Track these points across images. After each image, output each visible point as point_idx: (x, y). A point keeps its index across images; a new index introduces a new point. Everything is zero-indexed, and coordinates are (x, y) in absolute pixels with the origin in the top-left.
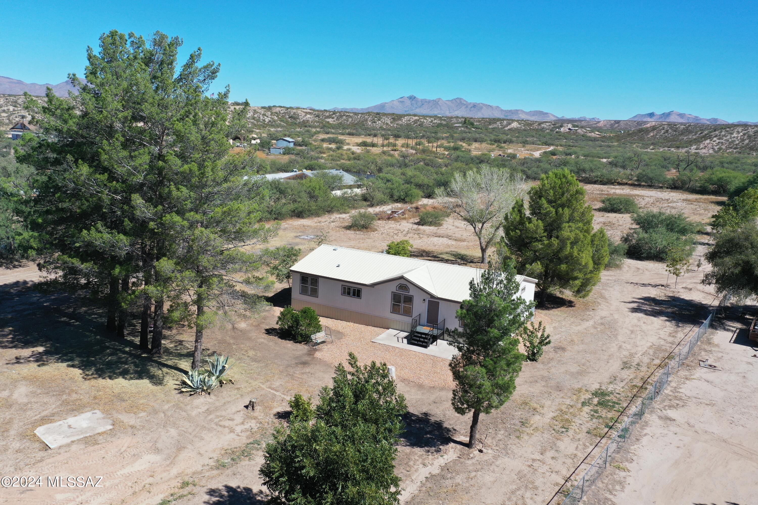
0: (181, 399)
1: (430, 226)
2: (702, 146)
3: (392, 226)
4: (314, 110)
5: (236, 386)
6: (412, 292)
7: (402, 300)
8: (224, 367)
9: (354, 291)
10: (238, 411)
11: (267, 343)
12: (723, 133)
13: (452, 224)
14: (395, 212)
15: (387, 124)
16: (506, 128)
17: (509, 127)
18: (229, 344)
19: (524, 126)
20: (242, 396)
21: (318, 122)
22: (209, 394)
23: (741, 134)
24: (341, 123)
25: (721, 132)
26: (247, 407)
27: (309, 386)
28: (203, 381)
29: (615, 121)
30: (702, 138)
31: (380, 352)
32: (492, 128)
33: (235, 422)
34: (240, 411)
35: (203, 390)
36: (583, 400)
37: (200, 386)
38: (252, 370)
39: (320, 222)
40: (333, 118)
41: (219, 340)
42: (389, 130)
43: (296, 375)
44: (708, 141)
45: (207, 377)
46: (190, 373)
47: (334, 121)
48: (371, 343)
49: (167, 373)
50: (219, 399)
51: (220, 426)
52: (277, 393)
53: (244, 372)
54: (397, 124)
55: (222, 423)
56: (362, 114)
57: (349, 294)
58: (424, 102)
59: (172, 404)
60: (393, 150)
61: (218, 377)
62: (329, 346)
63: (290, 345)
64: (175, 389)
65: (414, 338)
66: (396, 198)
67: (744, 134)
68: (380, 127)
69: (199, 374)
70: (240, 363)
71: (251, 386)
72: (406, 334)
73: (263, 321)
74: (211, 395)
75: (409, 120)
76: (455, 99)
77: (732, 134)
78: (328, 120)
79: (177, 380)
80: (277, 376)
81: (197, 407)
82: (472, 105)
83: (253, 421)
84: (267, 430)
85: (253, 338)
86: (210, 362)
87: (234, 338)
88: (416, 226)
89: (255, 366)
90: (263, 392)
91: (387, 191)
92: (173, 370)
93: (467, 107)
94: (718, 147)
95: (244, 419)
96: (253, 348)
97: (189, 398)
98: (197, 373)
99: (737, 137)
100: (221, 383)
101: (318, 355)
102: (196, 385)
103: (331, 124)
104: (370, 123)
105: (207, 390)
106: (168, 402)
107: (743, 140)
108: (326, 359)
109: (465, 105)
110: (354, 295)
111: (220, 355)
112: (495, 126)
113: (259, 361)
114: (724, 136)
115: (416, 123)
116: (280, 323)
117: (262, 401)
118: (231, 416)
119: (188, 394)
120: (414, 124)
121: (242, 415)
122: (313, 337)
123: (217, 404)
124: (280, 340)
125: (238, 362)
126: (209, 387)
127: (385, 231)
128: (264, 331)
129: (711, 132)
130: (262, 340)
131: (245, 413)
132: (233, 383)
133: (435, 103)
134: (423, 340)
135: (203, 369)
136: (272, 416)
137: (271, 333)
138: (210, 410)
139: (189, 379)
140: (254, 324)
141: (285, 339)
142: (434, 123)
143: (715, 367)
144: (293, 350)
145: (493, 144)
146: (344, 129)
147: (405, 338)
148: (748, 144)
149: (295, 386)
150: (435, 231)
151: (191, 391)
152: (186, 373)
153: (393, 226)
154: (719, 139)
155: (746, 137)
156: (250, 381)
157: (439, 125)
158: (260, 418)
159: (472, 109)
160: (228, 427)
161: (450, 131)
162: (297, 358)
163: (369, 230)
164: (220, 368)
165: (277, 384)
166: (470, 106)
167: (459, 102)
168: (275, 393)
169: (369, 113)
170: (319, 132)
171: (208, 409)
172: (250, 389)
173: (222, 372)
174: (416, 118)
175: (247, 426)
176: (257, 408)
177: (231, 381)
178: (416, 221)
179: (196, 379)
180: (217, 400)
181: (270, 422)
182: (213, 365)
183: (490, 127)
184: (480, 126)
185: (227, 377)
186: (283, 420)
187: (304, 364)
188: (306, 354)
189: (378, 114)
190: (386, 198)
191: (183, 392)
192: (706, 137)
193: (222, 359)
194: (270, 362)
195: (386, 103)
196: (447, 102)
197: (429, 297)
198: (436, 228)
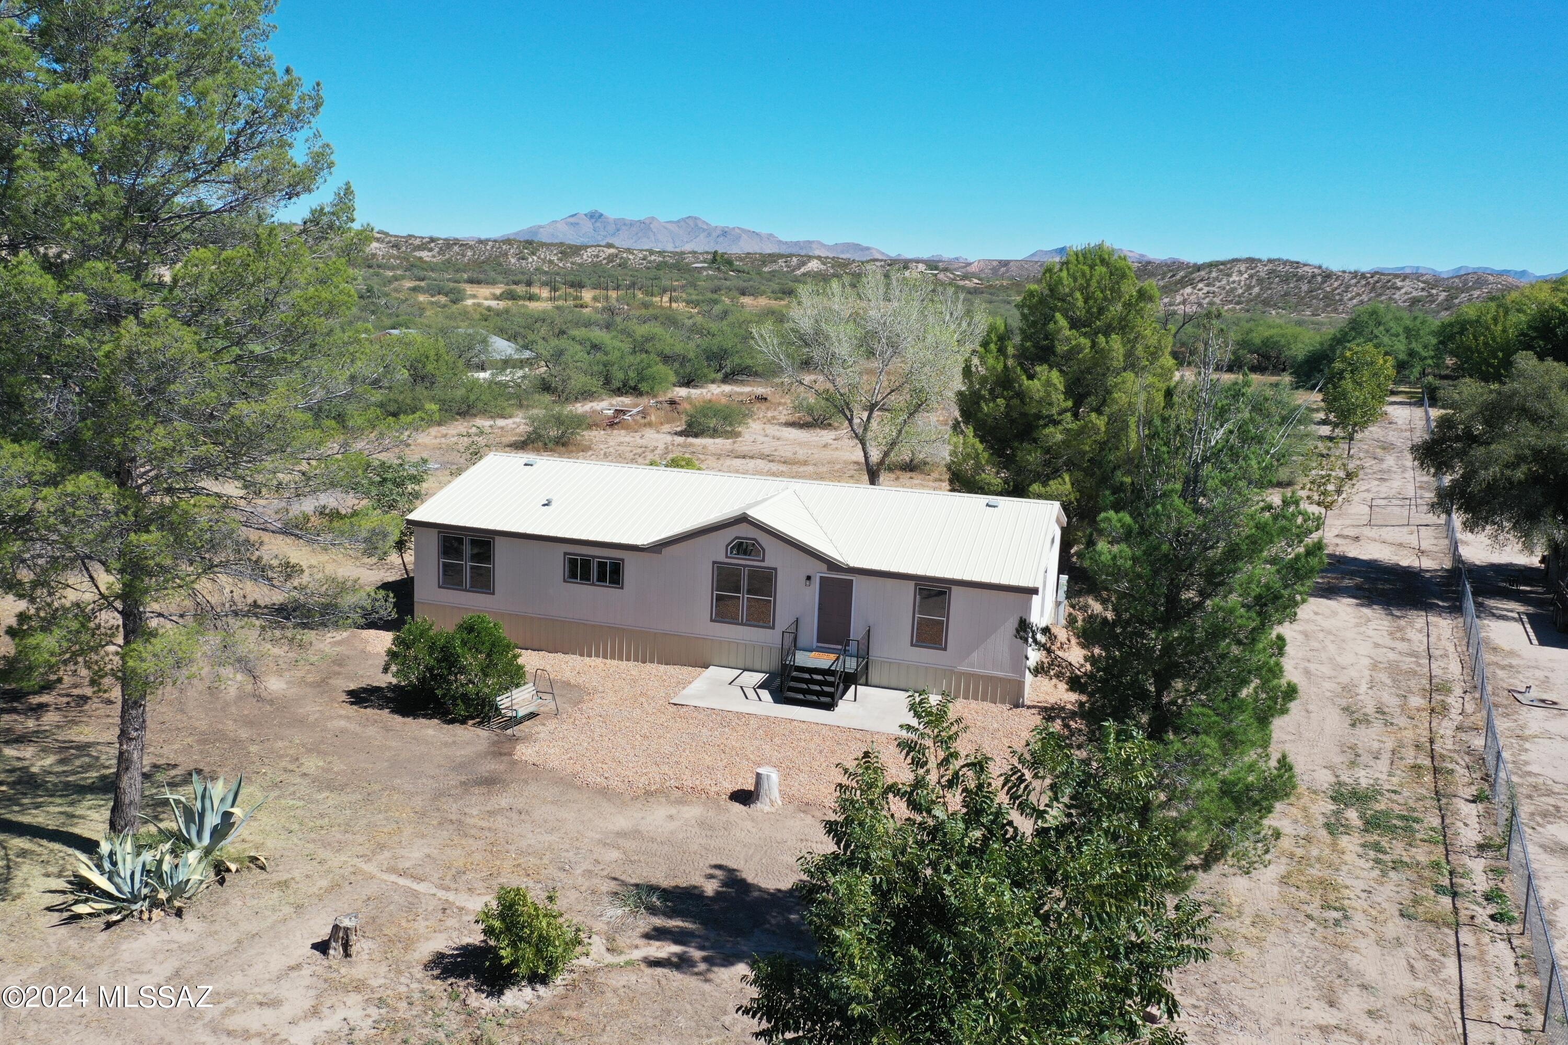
0: (73, 943)
1: (712, 437)
2: (1179, 299)
3: (622, 439)
4: (387, 234)
5: (275, 877)
6: (774, 557)
7: (744, 584)
8: (227, 815)
9: (602, 565)
10: (292, 968)
11: (358, 729)
12: (1214, 274)
13: (762, 432)
14: (624, 412)
15: (551, 262)
16: (798, 272)
17: (802, 270)
18: (236, 742)
19: (832, 267)
20: (299, 908)
21: (398, 258)
22: (179, 913)
23: (1246, 276)
24: (448, 261)
25: (1210, 272)
26: (322, 947)
27: (521, 853)
28: (154, 873)
29: (1000, 262)
30: (1177, 283)
31: (704, 730)
32: (770, 272)
33: (287, 1011)
34: (298, 967)
35: (155, 904)
36: (1321, 820)
37: (145, 891)
38: (322, 816)
39: (445, 436)
40: (431, 250)
41: (203, 733)
42: (558, 274)
43: (469, 821)
44: (1188, 290)
45: (168, 858)
46: (105, 848)
47: (434, 256)
48: (674, 709)
49: (23, 853)
50: (216, 927)
51: (229, 1033)
52: (421, 887)
53: (295, 827)
54: (572, 263)
55: (236, 1022)
56: (495, 241)
57: (586, 577)
58: (620, 225)
59: (34, 969)
60: (576, 306)
61: (208, 852)
62: (551, 724)
63: (431, 732)
64: (49, 909)
65: (793, 684)
66: (616, 384)
67: (1251, 276)
68: (536, 269)
69: (139, 849)
70: (278, 797)
71: (329, 871)
72: (759, 677)
73: (337, 668)
74: (188, 917)
75: (597, 256)
76: (684, 220)
77: (1229, 275)
78: (418, 254)
79: (59, 876)
80: (408, 831)
81: (136, 969)
82: (719, 232)
83: (354, 999)
84: (408, 1027)
85: (312, 718)
86: (178, 802)
87: (249, 723)
88: (680, 439)
89: (330, 802)
90: (371, 889)
91: (595, 368)
92: (44, 842)
93: (709, 235)
94: (1207, 300)
95: (318, 997)
96: (314, 749)
97: (104, 936)
98: (129, 847)
99: (1240, 281)
100: (220, 870)
101: (524, 752)
102: (127, 889)
103: (426, 262)
104: (513, 261)
105: (169, 900)
106: (21, 960)
107: (1249, 288)
108: (554, 763)
109: (704, 230)
110: (602, 578)
111: (214, 779)
112: (775, 267)
113: (342, 788)
114: (1217, 279)
115: (612, 261)
116: (394, 668)
117: (374, 919)
118: (267, 988)
119: (99, 922)
120: (607, 264)
121: (308, 981)
122: (503, 701)
123: (212, 948)
124: (398, 719)
125: (273, 795)
126: (180, 889)
127: (611, 449)
128: (344, 697)
129: (1192, 273)
130: (343, 723)
131: (320, 970)
132: (263, 868)
133: (644, 227)
134: (818, 688)
135: (153, 829)
136: (418, 972)
137: (364, 700)
138: (186, 973)
139: (99, 867)
140: (310, 678)
141: (415, 716)
142: (650, 262)
143: (1554, 703)
144: (446, 744)
145: (781, 299)
146: (457, 271)
147: (761, 687)
148: (1258, 295)
149: (478, 857)
150: (729, 447)
151: (109, 912)
152: (89, 846)
153: (627, 439)
154: (1208, 285)
155: (1254, 282)
156: (322, 854)
157: (659, 266)
158: (374, 983)
159: (721, 239)
160: (259, 1034)
161: (687, 276)
162: (460, 767)
163: (571, 448)
164: (212, 820)
165: (414, 854)
166: (714, 235)
167: (693, 225)
168: (415, 886)
169: (508, 241)
170: (403, 277)
171: (177, 973)
172: (324, 883)
173: (220, 833)
174: (612, 251)
175: (332, 1022)
176: (359, 946)
177: (254, 859)
178: (679, 429)
179: (128, 864)
180: (211, 934)
181: (417, 995)
182: (188, 814)
183: (766, 269)
184: (746, 268)
185: (240, 846)
186: (462, 983)
187: (490, 782)
188: (487, 754)
189: (530, 243)
190: (595, 383)
191: (79, 917)
192: (1183, 283)
193: (218, 790)
194: (377, 787)
195: (540, 227)
196: (668, 226)
197: (824, 567)
198: (730, 441)
